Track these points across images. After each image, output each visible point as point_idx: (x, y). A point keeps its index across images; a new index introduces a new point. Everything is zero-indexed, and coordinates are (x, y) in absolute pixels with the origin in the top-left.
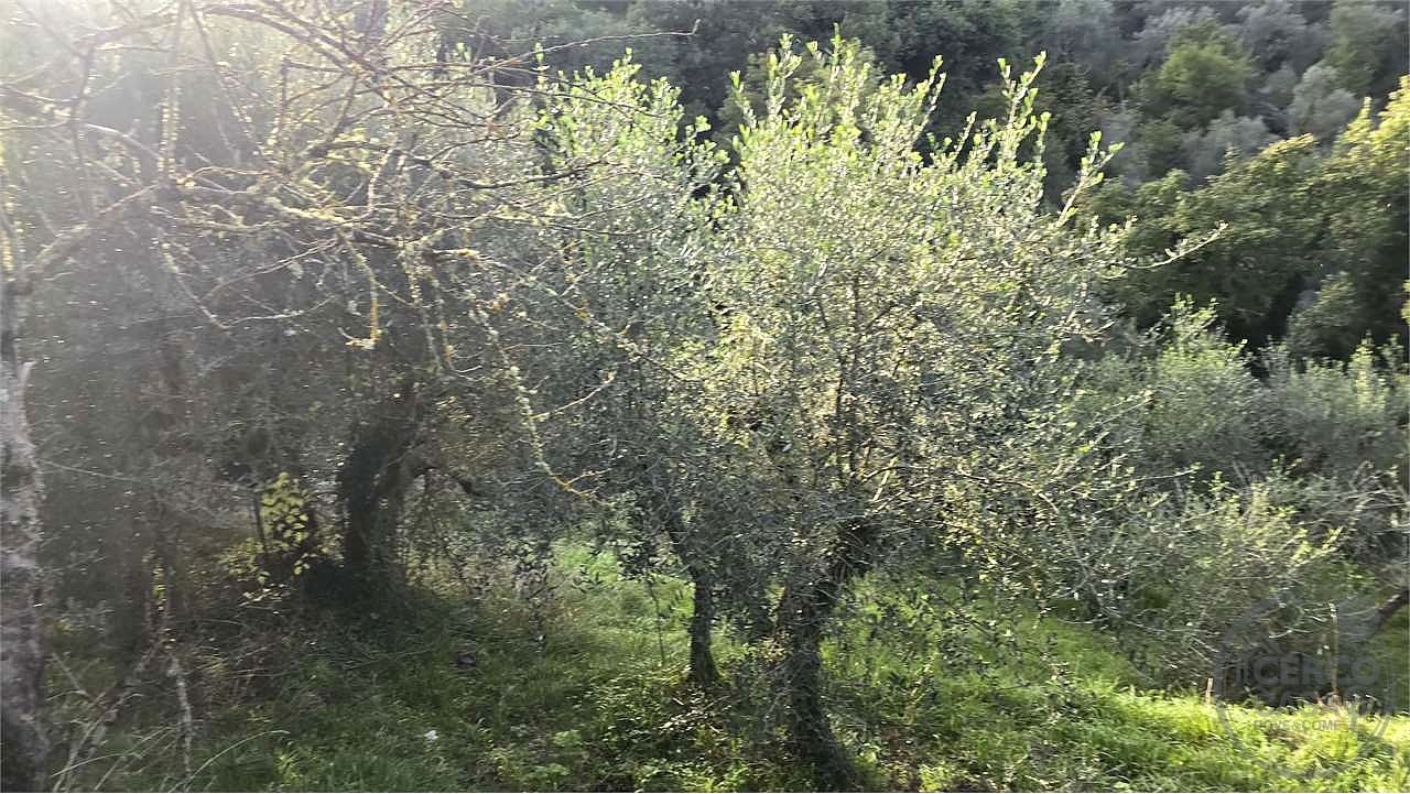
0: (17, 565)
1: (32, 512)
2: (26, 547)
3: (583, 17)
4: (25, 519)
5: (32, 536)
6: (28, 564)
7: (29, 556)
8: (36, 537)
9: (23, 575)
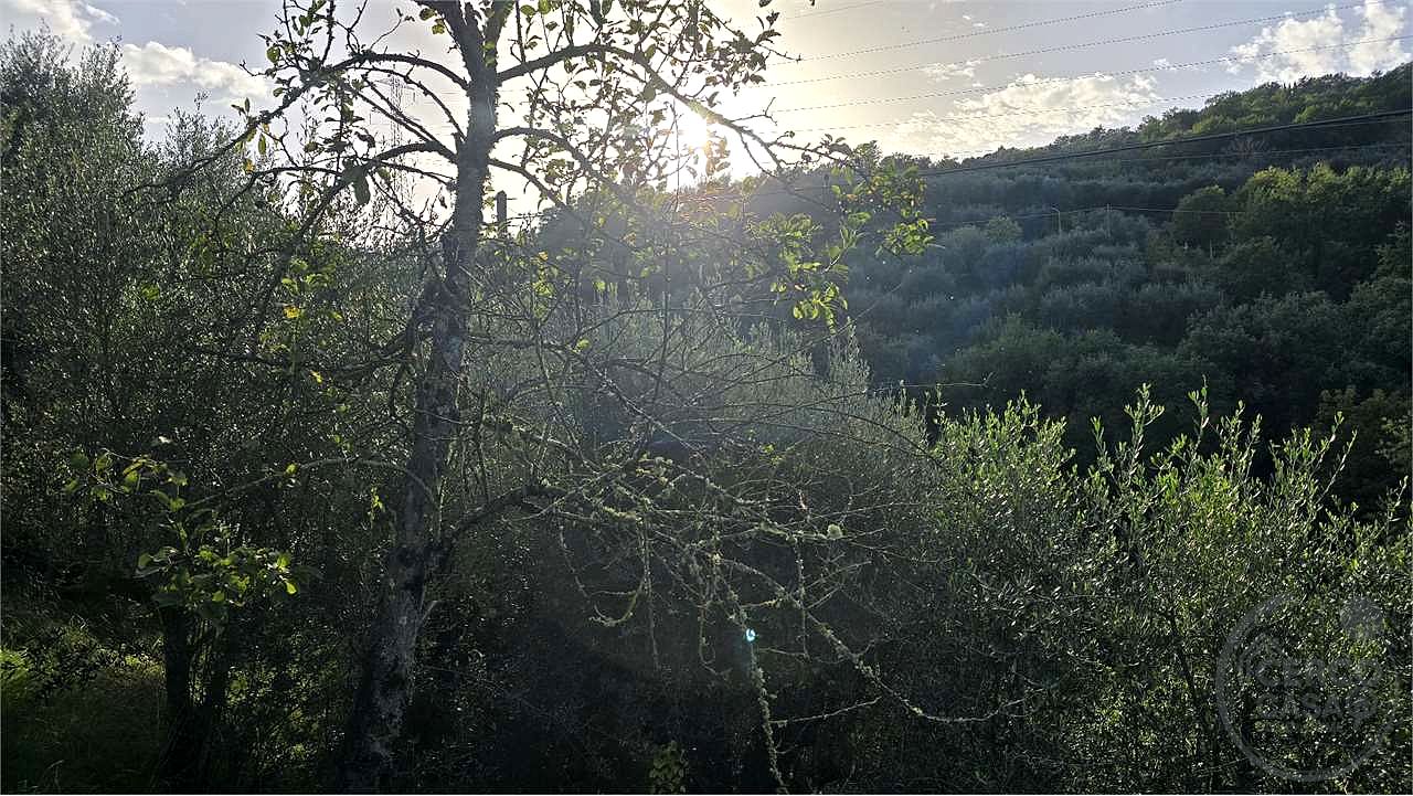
0: (376, 750)
1: (398, 712)
2: (386, 739)
3: (1127, 351)
4: (392, 716)
5: (392, 731)
6: (384, 752)
7: (387, 746)
8: (396, 733)
9: (377, 758)
